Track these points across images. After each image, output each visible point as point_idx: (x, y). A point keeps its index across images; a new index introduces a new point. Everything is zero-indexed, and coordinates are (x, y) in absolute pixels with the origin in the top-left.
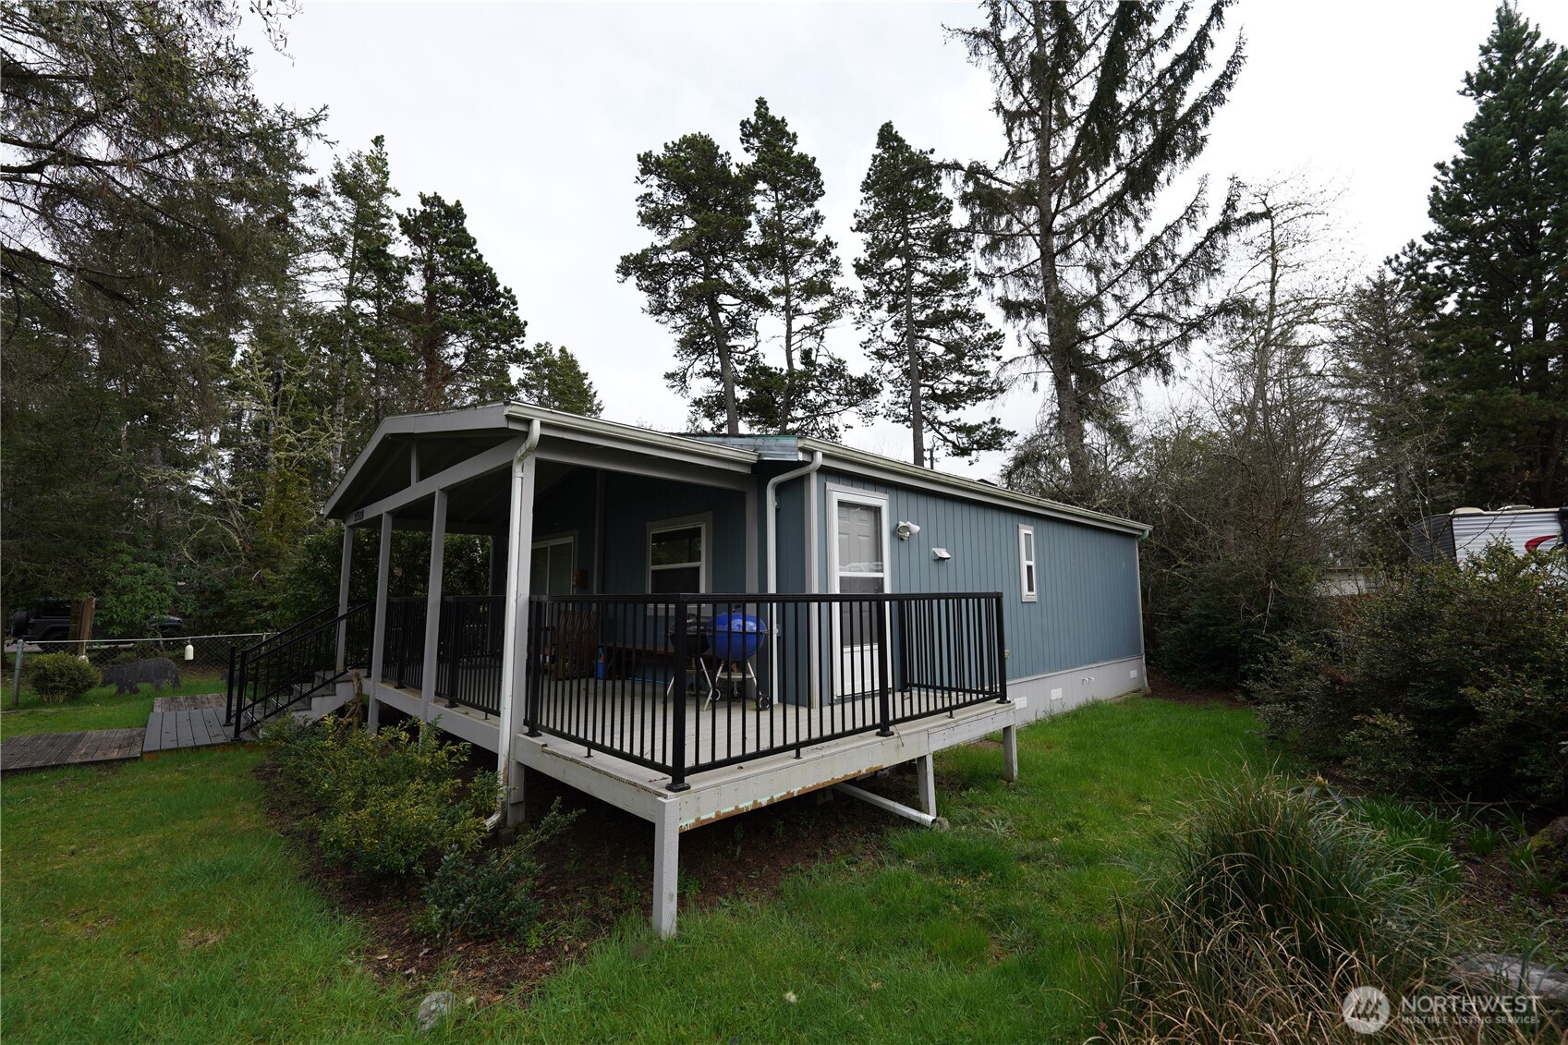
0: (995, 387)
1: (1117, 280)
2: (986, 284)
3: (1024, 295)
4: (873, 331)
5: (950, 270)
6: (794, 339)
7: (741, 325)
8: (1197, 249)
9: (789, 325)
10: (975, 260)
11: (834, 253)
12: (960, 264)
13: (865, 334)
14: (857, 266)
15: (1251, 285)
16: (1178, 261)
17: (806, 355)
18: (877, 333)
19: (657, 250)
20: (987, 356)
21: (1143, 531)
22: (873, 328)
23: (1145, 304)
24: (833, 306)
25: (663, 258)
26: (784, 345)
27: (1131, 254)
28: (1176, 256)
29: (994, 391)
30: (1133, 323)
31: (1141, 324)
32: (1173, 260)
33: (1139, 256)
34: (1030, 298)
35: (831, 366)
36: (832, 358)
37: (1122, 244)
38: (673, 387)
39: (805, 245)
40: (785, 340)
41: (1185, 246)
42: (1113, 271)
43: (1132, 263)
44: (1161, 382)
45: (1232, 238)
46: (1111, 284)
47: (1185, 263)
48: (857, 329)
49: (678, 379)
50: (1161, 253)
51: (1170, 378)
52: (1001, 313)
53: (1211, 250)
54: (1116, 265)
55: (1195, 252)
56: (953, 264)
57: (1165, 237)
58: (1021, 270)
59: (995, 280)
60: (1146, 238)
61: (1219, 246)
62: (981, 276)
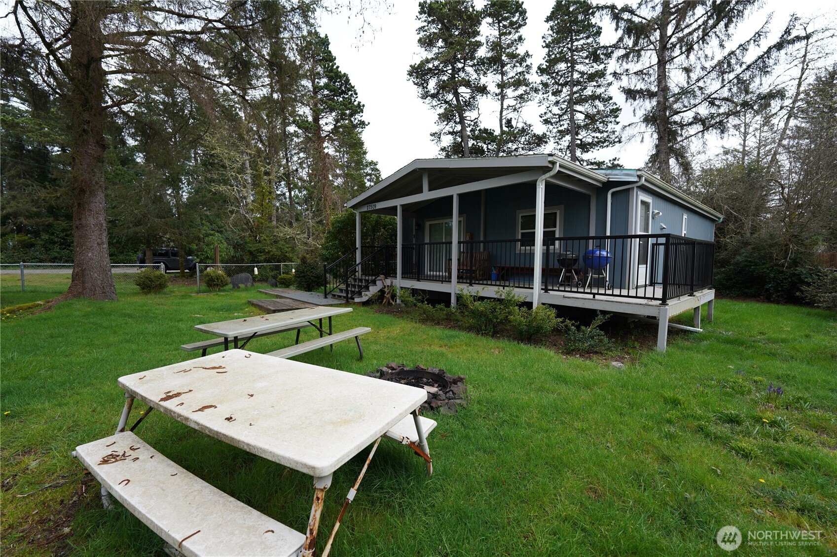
0: (617, 140)
1: (703, 78)
2: (617, 79)
3: (641, 86)
4: (548, 108)
5: (595, 70)
6: (504, 113)
7: (470, 104)
8: (758, 60)
9: (502, 104)
10: (612, 65)
11: (529, 61)
12: (602, 67)
13: (543, 109)
14: (539, 68)
15: (786, 80)
16: (744, 66)
17: (509, 122)
18: (550, 109)
19: (428, 61)
20: (611, 122)
21: (719, 218)
22: (548, 106)
23: (718, 92)
24: (526, 93)
25: (430, 66)
26: (499, 116)
27: (715, 62)
28: (743, 63)
29: (615, 142)
30: (708, 103)
31: (712, 103)
32: (741, 66)
33: (720, 63)
34: (644, 88)
35: (523, 128)
36: (525, 124)
37: (710, 55)
38: (433, 140)
39: (512, 56)
40: (499, 113)
41: (750, 57)
42: (701, 71)
43: (714, 68)
44: (719, 137)
45: (783, 52)
46: (698, 80)
47: (748, 67)
48: (539, 106)
49: (437, 136)
50: (733, 61)
51: (726, 135)
52: (623, 96)
53: (767, 59)
54: (703, 68)
55: (756, 61)
56: (597, 67)
57: (738, 52)
58: (641, 71)
59: (623, 77)
60: (726, 52)
61: (773, 57)
62: (615, 74)
